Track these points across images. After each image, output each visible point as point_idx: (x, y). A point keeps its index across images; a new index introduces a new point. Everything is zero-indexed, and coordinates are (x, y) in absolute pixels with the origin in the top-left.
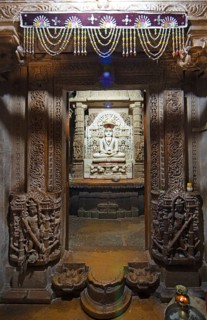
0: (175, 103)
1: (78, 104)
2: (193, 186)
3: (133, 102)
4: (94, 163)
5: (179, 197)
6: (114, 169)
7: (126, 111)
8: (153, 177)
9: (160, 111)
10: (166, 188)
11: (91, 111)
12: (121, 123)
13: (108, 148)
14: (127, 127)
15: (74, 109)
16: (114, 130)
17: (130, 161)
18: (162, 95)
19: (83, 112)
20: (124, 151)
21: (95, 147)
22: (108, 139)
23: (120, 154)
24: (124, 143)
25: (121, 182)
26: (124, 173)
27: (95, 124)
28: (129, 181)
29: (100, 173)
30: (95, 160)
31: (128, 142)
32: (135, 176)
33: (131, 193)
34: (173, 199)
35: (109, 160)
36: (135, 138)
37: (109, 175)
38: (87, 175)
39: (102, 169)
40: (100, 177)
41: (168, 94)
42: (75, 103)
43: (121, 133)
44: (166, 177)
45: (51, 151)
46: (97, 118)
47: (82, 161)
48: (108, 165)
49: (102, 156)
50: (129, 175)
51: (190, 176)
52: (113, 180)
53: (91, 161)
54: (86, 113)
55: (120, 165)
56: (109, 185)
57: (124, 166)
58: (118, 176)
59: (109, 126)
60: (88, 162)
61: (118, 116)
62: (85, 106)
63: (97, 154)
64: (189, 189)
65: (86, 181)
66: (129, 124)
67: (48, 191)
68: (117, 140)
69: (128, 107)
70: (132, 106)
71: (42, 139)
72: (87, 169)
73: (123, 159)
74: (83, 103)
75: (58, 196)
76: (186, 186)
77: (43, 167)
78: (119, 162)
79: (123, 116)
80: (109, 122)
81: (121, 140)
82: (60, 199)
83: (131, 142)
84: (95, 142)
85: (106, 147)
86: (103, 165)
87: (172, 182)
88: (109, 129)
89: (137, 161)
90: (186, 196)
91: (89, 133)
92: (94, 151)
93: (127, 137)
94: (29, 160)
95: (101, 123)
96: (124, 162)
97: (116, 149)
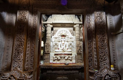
0: (101, 18)
1: (48, 25)
2: (114, 67)
3: (75, 24)
4: (55, 55)
5: (107, 75)
6: (66, 58)
7: (72, 29)
8: (90, 61)
9: (92, 23)
10: (98, 68)
11: (54, 29)
12: (69, 35)
13: (62, 47)
14: (73, 37)
15: (46, 27)
16: (66, 38)
17: (74, 54)
18: (93, 15)
19: (50, 29)
20: (71, 49)
21: (56, 46)
22: (63, 42)
23: (69, 50)
24: (71, 44)
25: (69, 65)
26: (71, 60)
27: (56, 35)
28: (74, 65)
29: (58, 60)
30: (56, 53)
31: (73, 44)
32: (77, 62)
33: (75, 71)
34: (103, 76)
35: (63, 53)
36: (76, 42)
37: (63, 61)
38: (51, 61)
39: (59, 58)
40: (58, 62)
41: (96, 14)
42: (46, 24)
43: (69, 40)
44: (98, 61)
45: (29, 45)
46: (57, 32)
47: (49, 54)
48: (63, 56)
49: (60, 51)
50: (74, 61)
51: (112, 61)
52: (65, 64)
53: (54, 53)
54: (52, 29)
55: (69, 56)
56: (63, 66)
57: (71, 57)
58: (68, 62)
59: (63, 36)
60: (52, 54)
61: (68, 31)
62: (52, 26)
63: (57, 50)
64: (112, 69)
65: (51, 65)
66: (73, 35)
67: (24, 70)
68: (67, 43)
69: (73, 27)
70: (75, 26)
71: (23, 37)
72: (51, 58)
73: (70, 53)
74: (51, 24)
75: (31, 73)
76: (110, 67)
77: (22, 54)
78: (68, 54)
79: (70, 31)
80: (63, 34)
81: (69, 43)
82: (32, 75)
83: (74, 44)
84: (56, 44)
85: (62, 46)
86: (60, 56)
87: (102, 64)
88: (63, 37)
89: (77, 54)
90: (111, 73)
91: (53, 39)
92: (56, 49)
93: (73, 42)
94: (14, 50)
95: (59, 35)
96: (71, 54)
97: (67, 47)
